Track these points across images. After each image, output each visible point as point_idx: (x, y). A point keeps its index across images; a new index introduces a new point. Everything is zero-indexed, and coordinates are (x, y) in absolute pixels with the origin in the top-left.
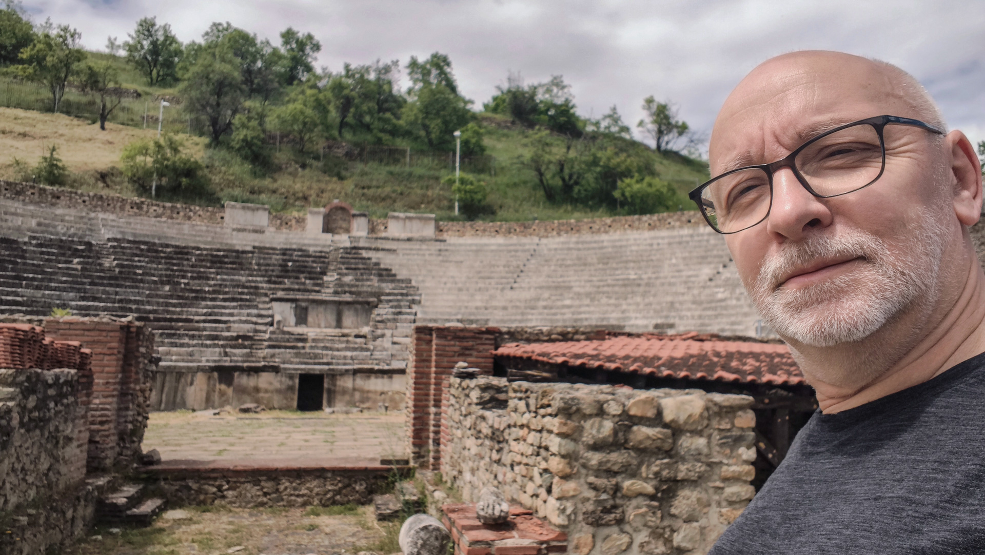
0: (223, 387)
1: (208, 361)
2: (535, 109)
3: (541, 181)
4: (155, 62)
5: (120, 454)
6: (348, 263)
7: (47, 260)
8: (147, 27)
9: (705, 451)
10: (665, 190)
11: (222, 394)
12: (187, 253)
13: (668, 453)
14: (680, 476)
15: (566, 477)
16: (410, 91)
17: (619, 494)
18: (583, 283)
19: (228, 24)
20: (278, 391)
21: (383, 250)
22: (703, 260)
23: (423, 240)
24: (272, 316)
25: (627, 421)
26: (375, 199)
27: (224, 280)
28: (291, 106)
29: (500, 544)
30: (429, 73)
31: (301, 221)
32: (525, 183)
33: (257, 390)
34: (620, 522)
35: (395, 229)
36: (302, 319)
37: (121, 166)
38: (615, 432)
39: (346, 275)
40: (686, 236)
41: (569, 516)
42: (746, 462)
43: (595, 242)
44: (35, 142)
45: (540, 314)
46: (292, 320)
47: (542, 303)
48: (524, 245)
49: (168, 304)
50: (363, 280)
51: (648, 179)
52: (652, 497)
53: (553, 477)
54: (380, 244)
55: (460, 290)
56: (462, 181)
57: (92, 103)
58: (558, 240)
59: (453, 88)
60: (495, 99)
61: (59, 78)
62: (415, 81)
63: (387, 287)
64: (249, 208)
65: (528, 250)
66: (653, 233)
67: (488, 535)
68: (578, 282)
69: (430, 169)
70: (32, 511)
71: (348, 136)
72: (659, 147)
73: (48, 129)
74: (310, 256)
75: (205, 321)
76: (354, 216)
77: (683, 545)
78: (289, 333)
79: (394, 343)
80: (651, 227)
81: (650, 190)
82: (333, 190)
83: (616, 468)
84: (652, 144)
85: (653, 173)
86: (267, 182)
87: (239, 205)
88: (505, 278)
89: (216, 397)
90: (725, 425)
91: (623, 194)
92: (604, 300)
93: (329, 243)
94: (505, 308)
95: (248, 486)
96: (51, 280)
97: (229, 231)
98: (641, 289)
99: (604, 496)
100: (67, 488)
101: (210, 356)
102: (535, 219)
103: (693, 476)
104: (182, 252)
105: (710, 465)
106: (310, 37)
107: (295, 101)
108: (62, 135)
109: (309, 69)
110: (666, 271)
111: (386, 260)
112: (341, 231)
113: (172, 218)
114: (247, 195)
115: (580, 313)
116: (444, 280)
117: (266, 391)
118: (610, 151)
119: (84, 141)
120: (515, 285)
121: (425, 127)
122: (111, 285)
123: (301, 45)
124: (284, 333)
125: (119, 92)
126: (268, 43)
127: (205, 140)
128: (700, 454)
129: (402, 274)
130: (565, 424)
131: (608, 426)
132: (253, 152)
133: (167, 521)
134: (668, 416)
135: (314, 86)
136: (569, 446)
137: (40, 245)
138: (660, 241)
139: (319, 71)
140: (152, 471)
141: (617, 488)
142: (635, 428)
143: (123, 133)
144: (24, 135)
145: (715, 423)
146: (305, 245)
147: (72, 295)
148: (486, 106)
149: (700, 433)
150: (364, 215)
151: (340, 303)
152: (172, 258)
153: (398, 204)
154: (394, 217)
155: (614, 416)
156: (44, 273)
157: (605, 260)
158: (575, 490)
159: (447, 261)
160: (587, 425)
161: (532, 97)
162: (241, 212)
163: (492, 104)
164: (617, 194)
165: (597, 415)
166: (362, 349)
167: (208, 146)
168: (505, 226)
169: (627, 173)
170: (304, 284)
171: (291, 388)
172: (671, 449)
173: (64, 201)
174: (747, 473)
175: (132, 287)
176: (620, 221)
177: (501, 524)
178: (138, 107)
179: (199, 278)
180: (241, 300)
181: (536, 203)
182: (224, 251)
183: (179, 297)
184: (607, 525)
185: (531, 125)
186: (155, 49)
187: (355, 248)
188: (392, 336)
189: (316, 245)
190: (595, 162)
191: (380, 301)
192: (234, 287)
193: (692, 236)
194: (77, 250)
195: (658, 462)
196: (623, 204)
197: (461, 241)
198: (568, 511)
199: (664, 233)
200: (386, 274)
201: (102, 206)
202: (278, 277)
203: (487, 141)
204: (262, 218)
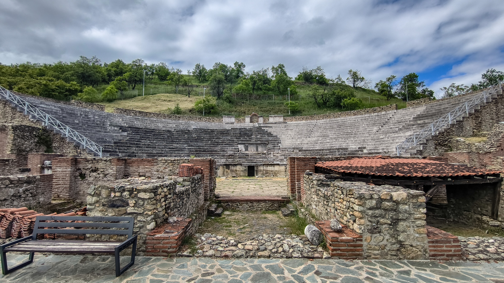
0: (227, 170)
1: (222, 163)
2: (312, 78)
3: (316, 101)
4: (201, 76)
5: (211, 195)
6: (258, 132)
7: (179, 136)
8: (198, 66)
9: (408, 210)
10: (358, 102)
11: (227, 172)
12: (214, 131)
13: (395, 210)
14: (400, 218)
15: (361, 218)
16: (272, 76)
17: (379, 224)
18: (333, 135)
19: (219, 63)
20: (242, 171)
21: (268, 127)
22: (374, 125)
23: (280, 123)
24: (238, 149)
25: (381, 200)
26: (265, 111)
27: (224, 139)
28: (239, 85)
29: (340, 238)
30: (278, 70)
31: (244, 120)
32: (311, 102)
33: (236, 171)
34: (379, 232)
35: (271, 120)
36: (247, 149)
37: (195, 107)
38: (377, 204)
39: (258, 135)
40: (367, 117)
41: (363, 230)
42: (423, 213)
43: (336, 120)
44: (173, 103)
45: (319, 145)
46: (244, 150)
47: (319, 142)
48: (312, 122)
49: (210, 147)
50: (263, 137)
51: (352, 98)
52: (390, 225)
53: (356, 218)
54: (267, 125)
55: (293, 138)
56: (291, 104)
57: (185, 90)
58: (323, 120)
59: (286, 74)
60: (298, 76)
61: (177, 84)
62: (274, 73)
63: (270, 138)
64: (229, 117)
65: (314, 124)
66: (355, 117)
67: (336, 235)
68: (331, 134)
69: (281, 100)
70: (195, 215)
71: (255, 92)
72: (354, 86)
73: (175, 99)
74: (247, 130)
75: (221, 151)
76: (259, 117)
77: (402, 240)
78: (244, 154)
79: (274, 156)
80: (355, 115)
81: (353, 102)
82: (252, 110)
83: (377, 215)
84: (352, 85)
85: (353, 96)
86: (234, 109)
87: (226, 116)
88: (307, 134)
89: (225, 173)
90: (414, 201)
91: (344, 104)
92: (340, 140)
93: (252, 126)
94: (307, 144)
95: (245, 205)
96: (180, 141)
97: (224, 124)
98: (353, 136)
99: (374, 224)
100: (201, 207)
101: (223, 161)
102: (315, 114)
103: (404, 218)
104: (213, 131)
105: (410, 214)
106: (242, 63)
107: (240, 83)
108: (179, 100)
109: (242, 73)
110: (361, 129)
111: (269, 130)
112: (255, 122)
113: (209, 121)
114: (229, 113)
115: (333, 144)
116: (287, 135)
117: (239, 171)
118: (338, 90)
119: (185, 101)
120: (310, 136)
121: (278, 87)
122: (195, 142)
123: (240, 66)
124: (242, 154)
125: (192, 86)
126: (231, 67)
127: (216, 98)
128: (406, 211)
129: (275, 134)
130: (360, 202)
131: (374, 202)
132: (229, 100)
133: (225, 215)
134: (395, 199)
135: (245, 79)
136: (361, 208)
137: (177, 132)
138: (358, 119)
139: (245, 74)
140: (219, 200)
141: (378, 222)
142: (383, 203)
143: (194, 98)
144: (170, 101)
145: (411, 200)
146: (245, 127)
147: (186, 145)
148: (296, 78)
149: (406, 204)
150: (262, 117)
151: (257, 144)
152: (210, 133)
153: (272, 112)
154: (271, 117)
155: (376, 199)
156: (179, 139)
157: (339, 126)
158: (364, 222)
159: (288, 129)
160: (367, 202)
161: (311, 74)
162: (227, 118)
163: (298, 78)
164: (342, 104)
165: (370, 199)
166: (265, 158)
167: (217, 99)
168: (305, 117)
169: (345, 97)
170: (246, 138)
171: (245, 170)
172: (396, 209)
173: (181, 119)
174: (424, 217)
175: (201, 142)
176: (344, 113)
177: (339, 231)
178: (198, 90)
179: (218, 138)
180: (230, 144)
181: (315, 109)
182: (224, 130)
183: (213, 144)
184: (375, 233)
185: (311, 83)
186: (200, 72)
187: (260, 127)
188: (273, 154)
189: (249, 127)
190: (334, 94)
191: (269, 143)
192: (227, 140)
193: (369, 117)
194: (186, 132)
195: (392, 213)
196: (344, 107)
197: (292, 122)
198: (362, 229)
199: (359, 116)
200: (270, 134)
201: (191, 119)
202: (239, 137)
203: (298, 90)
204: (233, 120)
